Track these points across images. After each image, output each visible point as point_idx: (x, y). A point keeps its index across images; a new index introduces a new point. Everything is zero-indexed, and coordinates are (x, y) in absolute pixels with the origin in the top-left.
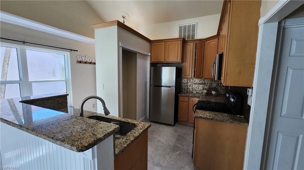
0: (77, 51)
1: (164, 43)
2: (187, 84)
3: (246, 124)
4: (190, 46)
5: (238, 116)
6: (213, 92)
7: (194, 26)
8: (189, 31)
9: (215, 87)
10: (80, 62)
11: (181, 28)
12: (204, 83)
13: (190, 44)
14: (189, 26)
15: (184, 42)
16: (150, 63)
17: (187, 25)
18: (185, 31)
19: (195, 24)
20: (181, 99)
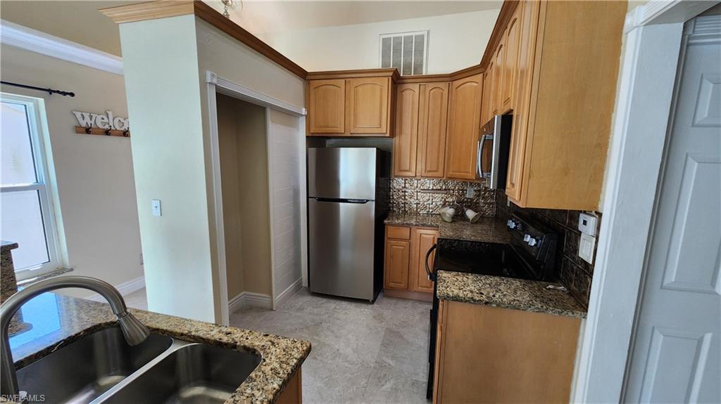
0: (72, 95)
1: (344, 80)
2: (405, 192)
3: (578, 314)
4: (412, 92)
5: (550, 286)
6: (470, 214)
7: (420, 40)
8: (408, 53)
9: (472, 200)
10: (88, 131)
11: (386, 42)
12: (445, 190)
13: (411, 86)
14: (408, 40)
15: (397, 81)
16: (307, 137)
17: (403, 35)
18: (397, 51)
19: (423, 36)
20: (390, 232)
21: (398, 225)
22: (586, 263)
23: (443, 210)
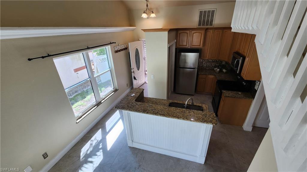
0: (115, 43)
1: (189, 31)
2: (203, 62)
6: (224, 70)
7: (213, 12)
8: (208, 16)
9: (224, 65)
11: (201, 12)
13: (210, 30)
14: (209, 12)
16: (176, 48)
17: (207, 10)
18: (204, 16)
19: (214, 10)
20: (200, 76)
21: (203, 74)
22: (256, 90)
23: (215, 69)
